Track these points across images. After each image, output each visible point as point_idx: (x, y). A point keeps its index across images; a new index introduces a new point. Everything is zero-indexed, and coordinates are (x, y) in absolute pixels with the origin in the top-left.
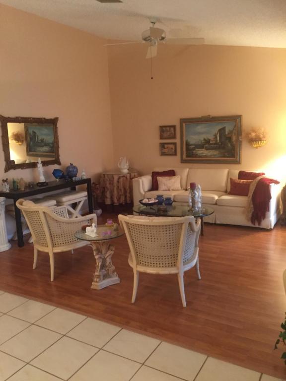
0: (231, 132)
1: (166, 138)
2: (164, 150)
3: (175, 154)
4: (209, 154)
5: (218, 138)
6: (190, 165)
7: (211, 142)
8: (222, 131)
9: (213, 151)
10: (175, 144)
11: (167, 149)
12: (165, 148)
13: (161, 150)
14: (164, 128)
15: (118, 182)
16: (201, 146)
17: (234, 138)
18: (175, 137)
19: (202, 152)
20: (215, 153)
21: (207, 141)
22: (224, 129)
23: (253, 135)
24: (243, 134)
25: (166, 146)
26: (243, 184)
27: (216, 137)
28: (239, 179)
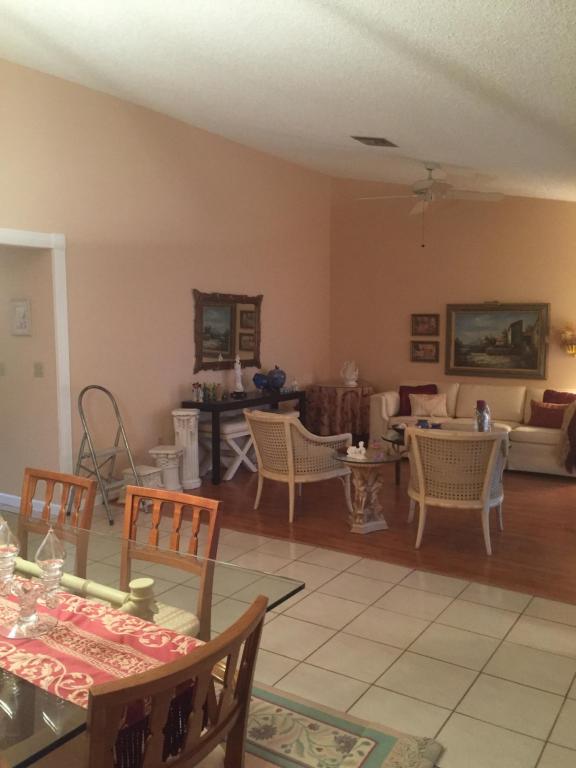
0: (531, 329)
1: (421, 334)
2: (418, 353)
3: (436, 360)
4: (494, 362)
5: (510, 337)
6: (462, 378)
7: (497, 343)
8: (516, 326)
9: (502, 357)
10: (436, 344)
11: (423, 352)
12: (418, 350)
13: (412, 353)
14: (419, 319)
15: (343, 400)
16: (481, 349)
17: (536, 338)
18: (436, 333)
19: (482, 358)
20: (503, 361)
21: (492, 342)
22: (519, 323)
23: (569, 334)
24: (551, 332)
25: (421, 346)
26: (552, 409)
27: (506, 336)
28: (544, 401)
